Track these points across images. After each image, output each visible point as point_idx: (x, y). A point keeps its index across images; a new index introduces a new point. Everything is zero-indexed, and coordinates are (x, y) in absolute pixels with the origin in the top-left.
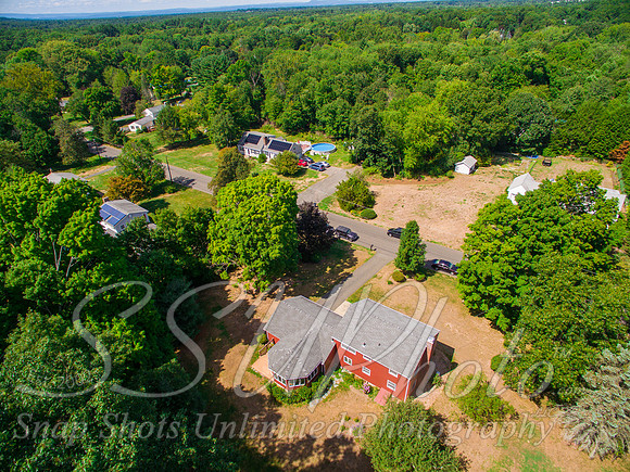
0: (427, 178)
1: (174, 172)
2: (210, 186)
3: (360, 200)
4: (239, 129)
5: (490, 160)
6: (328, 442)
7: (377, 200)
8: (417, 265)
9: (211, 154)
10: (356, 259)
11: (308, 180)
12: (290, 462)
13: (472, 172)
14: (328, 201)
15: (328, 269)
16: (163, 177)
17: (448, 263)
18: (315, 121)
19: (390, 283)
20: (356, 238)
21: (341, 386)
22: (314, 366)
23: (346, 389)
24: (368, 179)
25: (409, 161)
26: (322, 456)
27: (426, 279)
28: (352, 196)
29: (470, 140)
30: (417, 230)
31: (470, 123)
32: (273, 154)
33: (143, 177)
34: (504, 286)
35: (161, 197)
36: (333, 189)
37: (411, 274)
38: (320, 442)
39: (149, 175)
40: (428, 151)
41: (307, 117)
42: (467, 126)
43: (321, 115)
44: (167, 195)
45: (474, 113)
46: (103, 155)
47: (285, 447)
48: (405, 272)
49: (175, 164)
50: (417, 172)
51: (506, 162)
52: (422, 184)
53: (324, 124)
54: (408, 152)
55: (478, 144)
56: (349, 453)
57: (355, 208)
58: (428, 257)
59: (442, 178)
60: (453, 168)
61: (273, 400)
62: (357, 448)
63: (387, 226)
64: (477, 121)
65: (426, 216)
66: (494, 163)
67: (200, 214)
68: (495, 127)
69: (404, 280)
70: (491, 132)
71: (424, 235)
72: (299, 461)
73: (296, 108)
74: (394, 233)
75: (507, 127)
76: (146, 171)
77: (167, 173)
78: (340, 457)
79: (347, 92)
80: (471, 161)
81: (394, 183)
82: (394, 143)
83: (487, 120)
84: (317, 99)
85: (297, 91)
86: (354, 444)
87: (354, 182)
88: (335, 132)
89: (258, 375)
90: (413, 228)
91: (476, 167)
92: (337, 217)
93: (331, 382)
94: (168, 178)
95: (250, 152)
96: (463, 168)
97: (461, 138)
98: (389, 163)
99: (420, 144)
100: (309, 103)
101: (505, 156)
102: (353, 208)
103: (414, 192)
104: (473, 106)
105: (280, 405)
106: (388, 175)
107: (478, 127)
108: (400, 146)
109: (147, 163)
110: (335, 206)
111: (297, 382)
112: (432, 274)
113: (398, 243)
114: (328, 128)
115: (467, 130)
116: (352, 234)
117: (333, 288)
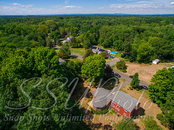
0: (143, 64)
1: (73, 54)
2: (83, 58)
3: (124, 68)
4: (92, 44)
5: (164, 61)
6: (105, 126)
7: (127, 68)
8: (136, 86)
9: (83, 51)
10: (119, 82)
11: (108, 60)
12: (94, 128)
13: (158, 63)
14: (114, 66)
15: (111, 83)
16: (70, 54)
17: (146, 87)
18: (112, 45)
19: (128, 89)
20: (120, 77)
21: (111, 112)
22: (104, 106)
23: (112, 114)
24: (126, 62)
25: (138, 58)
26: (103, 129)
27: (139, 90)
28: (121, 65)
29: (158, 54)
30: (138, 76)
31: (158, 49)
32: (100, 52)
33: (66, 54)
34: (162, 93)
35: (69, 59)
36: (115, 63)
37: (135, 88)
38: (103, 125)
39: (67, 53)
40: (144, 56)
41: (110, 44)
42: (157, 50)
43: (114, 44)
44: (71, 59)
45: (160, 47)
46: (56, 48)
47: (93, 124)
48: (133, 87)
49: (74, 52)
50: (140, 62)
51: (169, 62)
52: (141, 65)
53: (115, 46)
54: (138, 56)
55: (160, 56)
57: (121, 69)
58: (140, 84)
59: (148, 64)
60: (152, 62)
61: (92, 112)
63: (129, 75)
64: (160, 49)
65: (141, 74)
67: (80, 64)
68: (166, 51)
69: (132, 89)
71: (140, 77)
72: (97, 129)
73: (107, 41)
74: (131, 77)
75: (170, 52)
76: (66, 52)
77: (71, 54)
79: (122, 38)
80: (158, 60)
81: (133, 64)
82: (134, 53)
83: (164, 49)
85: (108, 37)
86: (112, 128)
87: (121, 62)
88: (118, 48)
89: (89, 106)
90: (137, 75)
92: (116, 70)
93: (108, 111)
94: (71, 55)
95: (94, 51)
96: (155, 62)
97: (155, 53)
98: (132, 58)
99: (142, 53)
100: (111, 40)
101: (169, 60)
102: (120, 69)
103: (139, 67)
104: (160, 45)
105: (94, 114)
106: (132, 62)
107: (161, 51)
108: (136, 54)
109: (67, 50)
110: (115, 68)
111: (99, 108)
112: (141, 89)
113: (132, 79)
114: (116, 47)
115: (157, 51)
116: (119, 75)
117: (112, 88)
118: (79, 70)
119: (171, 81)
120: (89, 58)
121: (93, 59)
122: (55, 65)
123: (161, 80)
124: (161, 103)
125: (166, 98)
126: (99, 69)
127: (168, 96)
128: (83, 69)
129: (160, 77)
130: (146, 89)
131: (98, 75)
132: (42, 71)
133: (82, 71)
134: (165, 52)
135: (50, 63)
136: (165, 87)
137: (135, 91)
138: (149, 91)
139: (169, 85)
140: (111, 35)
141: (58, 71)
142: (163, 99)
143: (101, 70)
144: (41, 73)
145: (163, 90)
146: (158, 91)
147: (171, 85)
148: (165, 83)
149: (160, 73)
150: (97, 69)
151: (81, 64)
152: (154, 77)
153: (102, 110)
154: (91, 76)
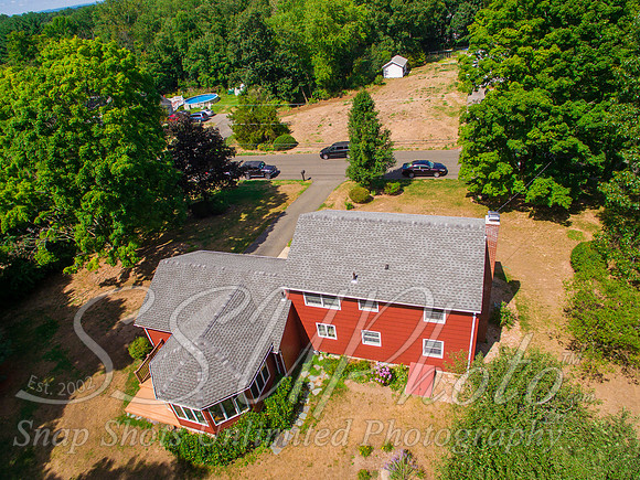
0: (350, 93)
7: (292, 129)
10: (284, 196)
13: (406, 74)
15: (243, 216)
18: (184, 75)
19: (350, 207)
20: (275, 173)
21: (326, 387)
25: (322, 70)
27: (401, 190)
43: (188, 65)
48: (369, 186)
52: (346, 99)
53: (196, 75)
55: (405, 34)
57: (264, 139)
59: (371, 87)
60: (381, 73)
63: (317, 149)
66: (429, 61)
69: (368, 200)
70: (418, 13)
79: (216, 26)
81: (308, 108)
84: (178, 40)
85: (148, 38)
88: (213, 79)
93: (305, 386)
96: (394, 70)
97: (381, 33)
98: (295, 84)
100: (168, 51)
102: (260, 142)
103: (339, 108)
107: (400, 9)
114: (203, 76)
115: (386, 19)
116: (269, 167)
117: (261, 236)
130: (429, 169)
140: (157, 27)
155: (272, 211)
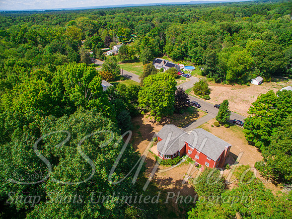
0: (236, 85)
1: (124, 72)
2: (140, 78)
3: (205, 92)
4: (155, 55)
5: (270, 79)
6: (177, 181)
7: (211, 92)
8: (225, 120)
9: (140, 67)
10: (199, 115)
11: (181, 81)
12: (161, 186)
13: (260, 84)
14: (189, 90)
15: (186, 117)
17: (241, 122)
18: (187, 56)
19: (213, 126)
20: (199, 107)
21: (185, 162)
22: (175, 152)
23: (188, 164)
24: (209, 83)
25: (229, 76)
26: (174, 186)
27: (229, 127)
28: (200, 89)
29: (261, 69)
30: (228, 104)
31: (262, 60)
32: (167, 68)
33: (112, 73)
34: (265, 131)
35: (118, 82)
36: (192, 86)
37: (223, 124)
38: (174, 181)
39: (115, 72)
40: (238, 73)
41: (184, 54)
42: (260, 62)
43: (190, 53)
44: (121, 81)
45: (265, 56)
46: (96, 63)
47: (159, 180)
48: (220, 123)
49: (125, 69)
50: (232, 82)
51: (279, 81)
52: (233, 87)
53: (191, 57)
54: (229, 72)
55: (265, 71)
56: (185, 187)
57: (201, 94)
58: (232, 118)
59: (244, 85)
60: (250, 81)
62: (189, 186)
63: (214, 103)
64: (265, 60)
65: (233, 101)
66: (273, 81)
67: (135, 88)
68: (276, 63)
69: (219, 126)
71: (231, 107)
72: (165, 186)
73: (179, 50)
74: (217, 106)
75: (282, 63)
76: (113, 70)
77: (121, 72)
78: (182, 188)
79: (203, 44)
80: (260, 79)
81: (220, 86)
82: (222, 67)
83: (271, 59)
84: (189, 46)
85: (180, 42)
86: (188, 184)
87: (202, 83)
88: (196, 61)
89: (152, 152)
90: (226, 103)
91: (263, 82)
92: (193, 97)
93: (182, 160)
94: (121, 74)
95: (157, 66)
96: (255, 82)
97: (256, 68)
98: (219, 77)
99: (235, 68)
100: (185, 48)
101: (279, 78)
102: (200, 94)
103: (229, 90)
104: (264, 53)
106: (218, 82)
107: (266, 63)
108: (225, 69)
109: (114, 67)
110: (192, 93)
111: (168, 156)
112: (233, 125)
113: (218, 110)
114: (193, 59)
115: (260, 64)
116: (198, 105)
117: (187, 125)
118: (134, 98)
119: (280, 112)
120: (150, 77)
121: (157, 79)
122: (96, 91)
123: (264, 111)
124: (263, 145)
125: (270, 138)
126: (166, 95)
127: (274, 134)
128: (141, 96)
129: (263, 106)
130: (241, 124)
131: (165, 105)
132: (76, 103)
133: (140, 100)
134: (273, 65)
135: (87, 88)
136: (270, 121)
137: (222, 128)
138: (245, 128)
139: (277, 118)
140: (184, 39)
141: (101, 101)
142: (266, 140)
143: (169, 97)
144: (75, 105)
145: (267, 126)
146: (258, 128)
147: (279, 117)
148: (270, 114)
149: (264, 100)
150: (163, 95)
151: (137, 89)
152: (252, 106)
153: (173, 159)
154: (154, 106)
155: (193, 119)
